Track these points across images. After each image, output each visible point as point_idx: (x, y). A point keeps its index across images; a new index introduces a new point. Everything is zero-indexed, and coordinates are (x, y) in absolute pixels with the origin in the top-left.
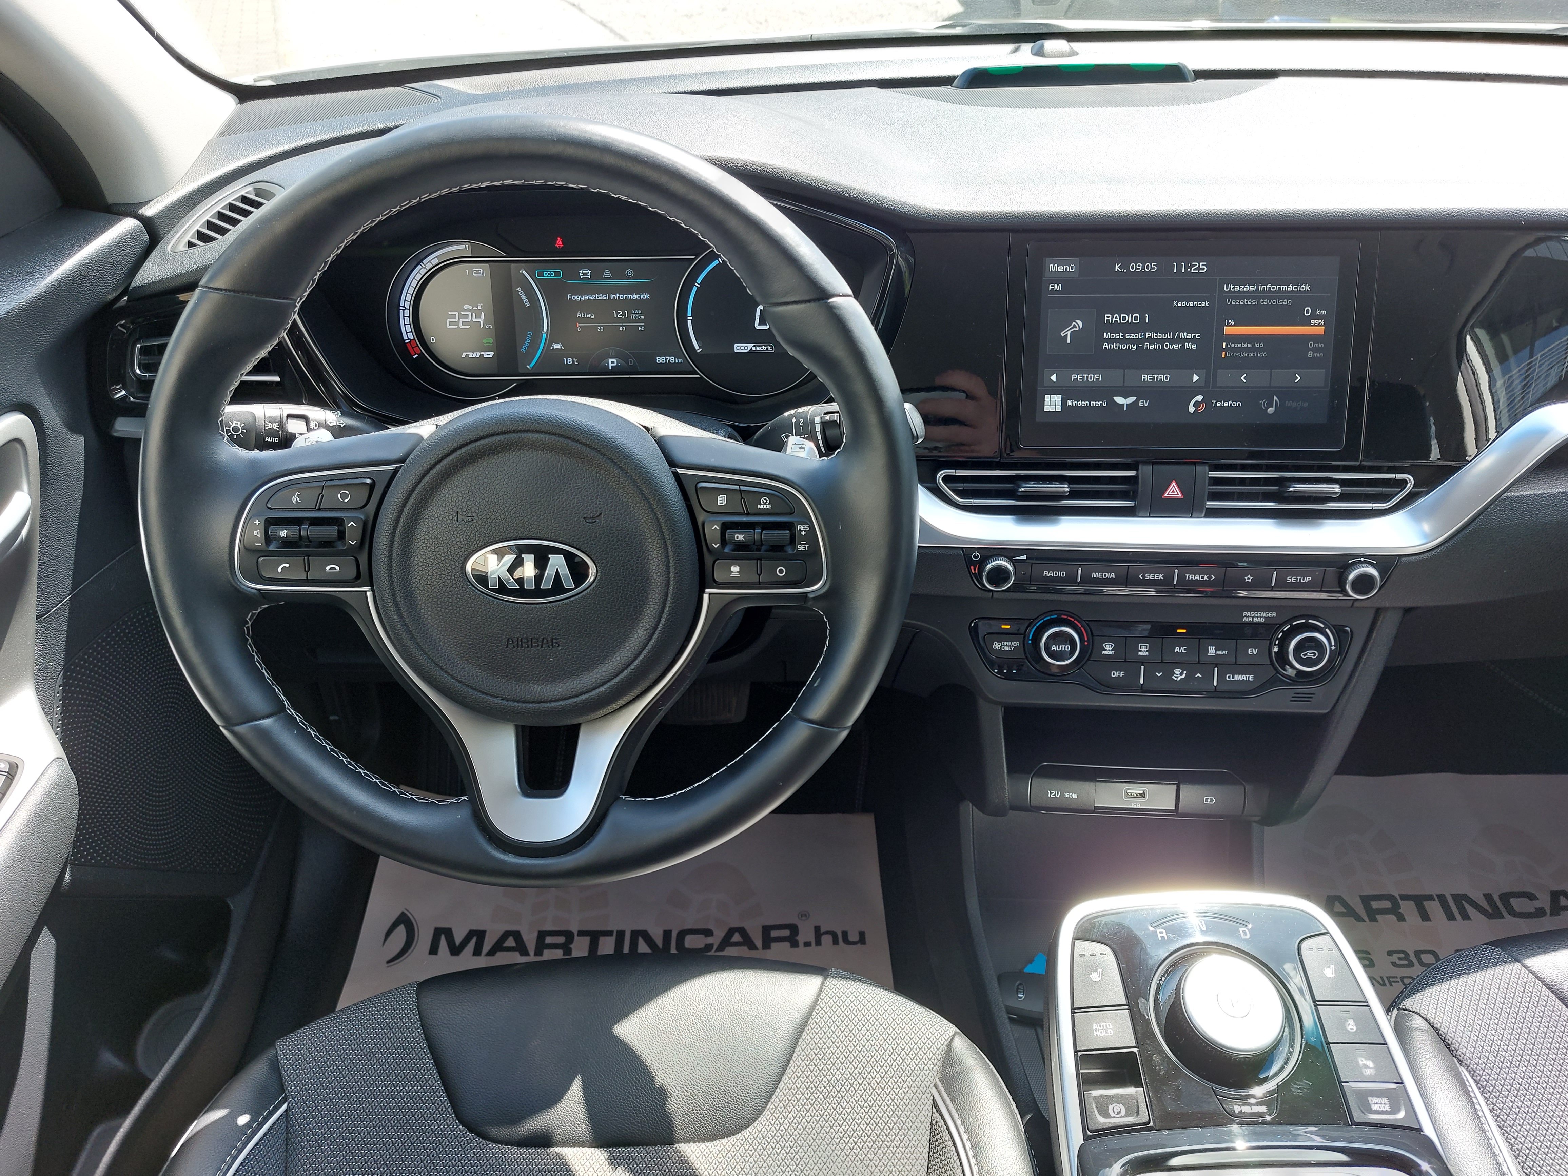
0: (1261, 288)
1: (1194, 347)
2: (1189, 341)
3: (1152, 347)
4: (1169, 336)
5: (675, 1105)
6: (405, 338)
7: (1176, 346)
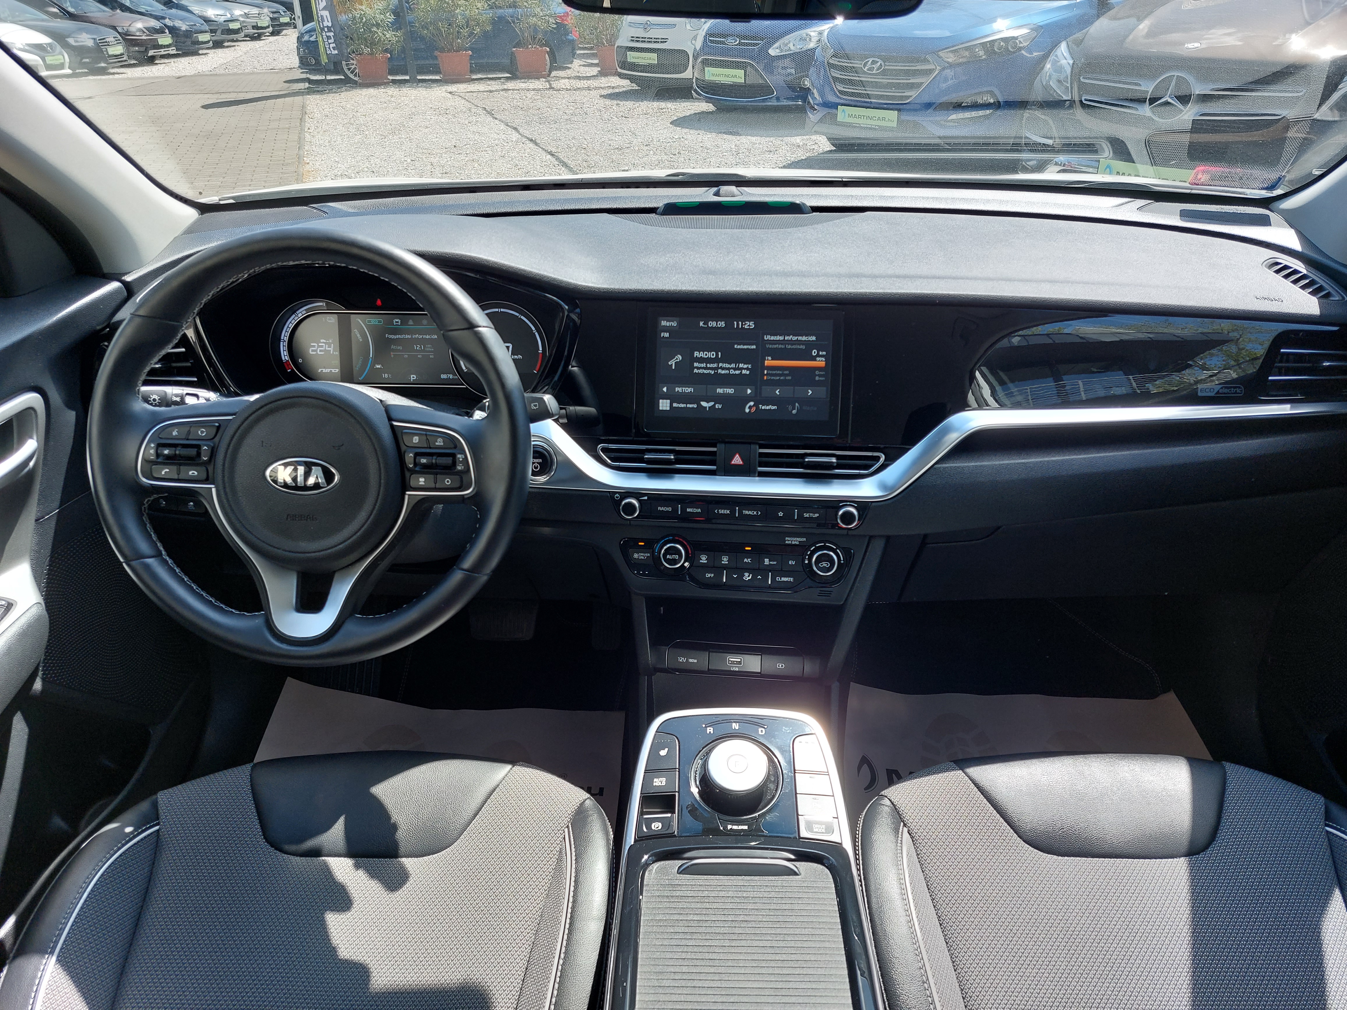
0: (786, 338)
1: (748, 372)
2: (745, 369)
3: (723, 372)
4: (733, 365)
5: (401, 835)
6: (283, 359)
7: (737, 372)
